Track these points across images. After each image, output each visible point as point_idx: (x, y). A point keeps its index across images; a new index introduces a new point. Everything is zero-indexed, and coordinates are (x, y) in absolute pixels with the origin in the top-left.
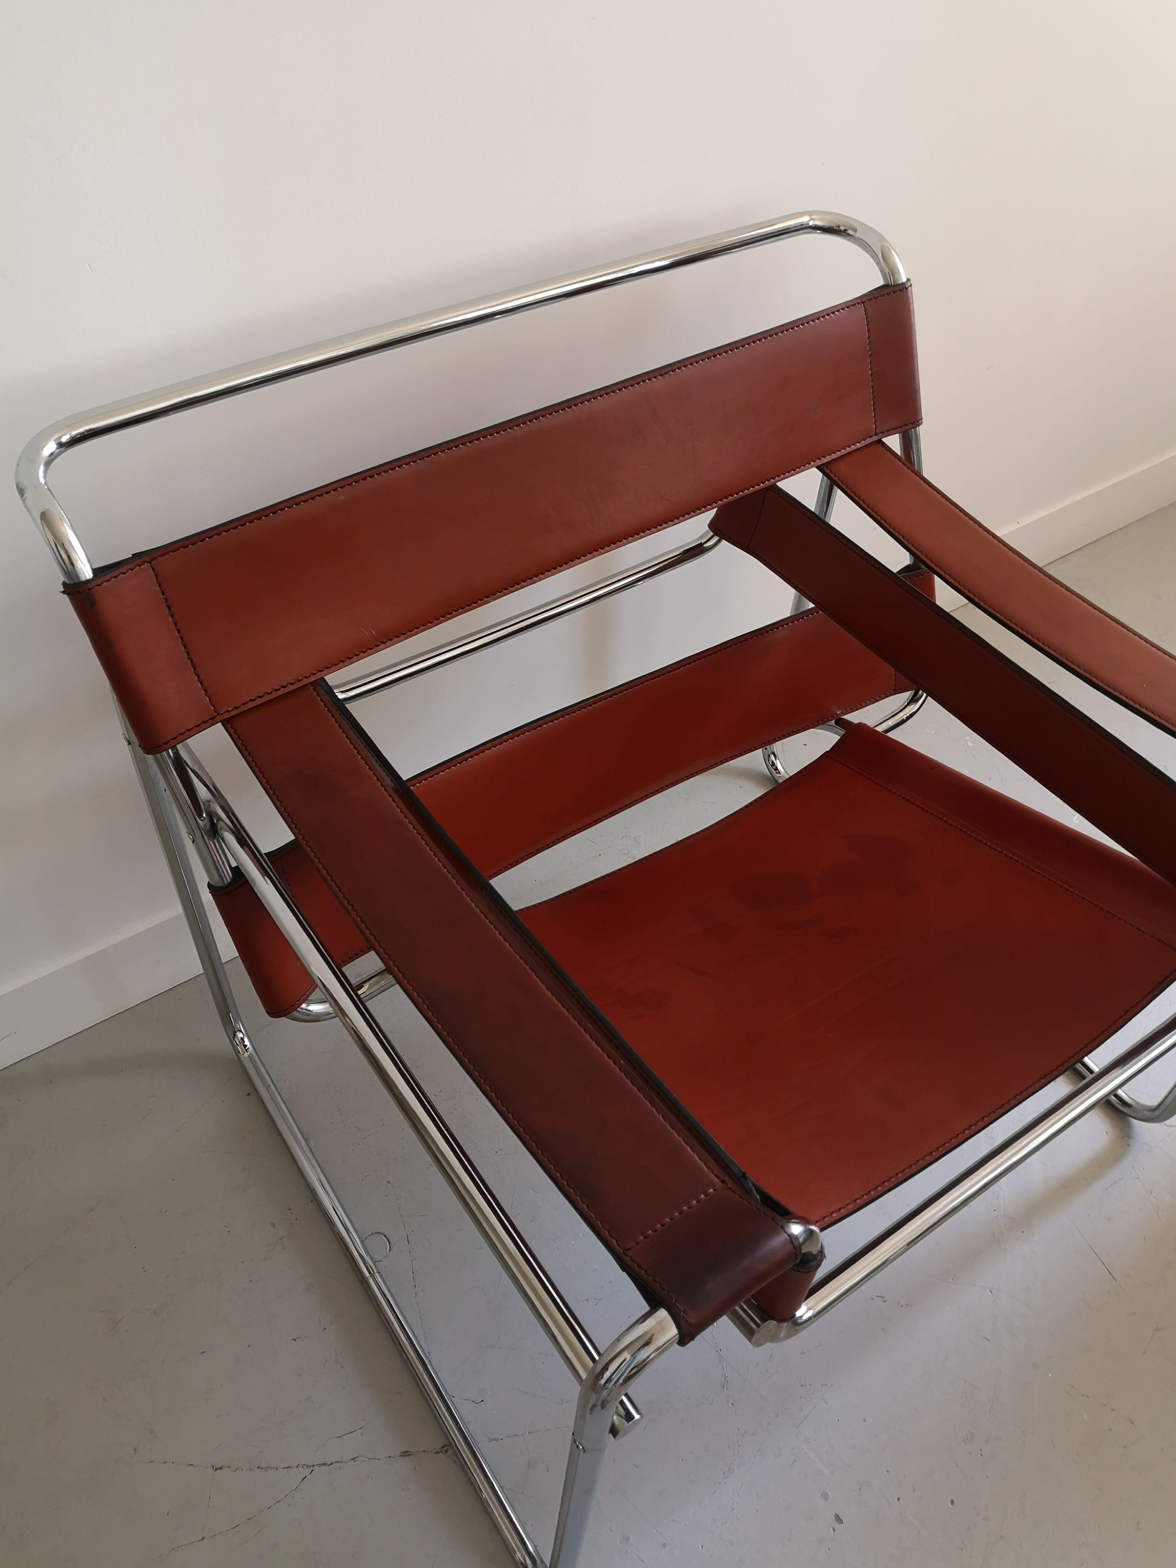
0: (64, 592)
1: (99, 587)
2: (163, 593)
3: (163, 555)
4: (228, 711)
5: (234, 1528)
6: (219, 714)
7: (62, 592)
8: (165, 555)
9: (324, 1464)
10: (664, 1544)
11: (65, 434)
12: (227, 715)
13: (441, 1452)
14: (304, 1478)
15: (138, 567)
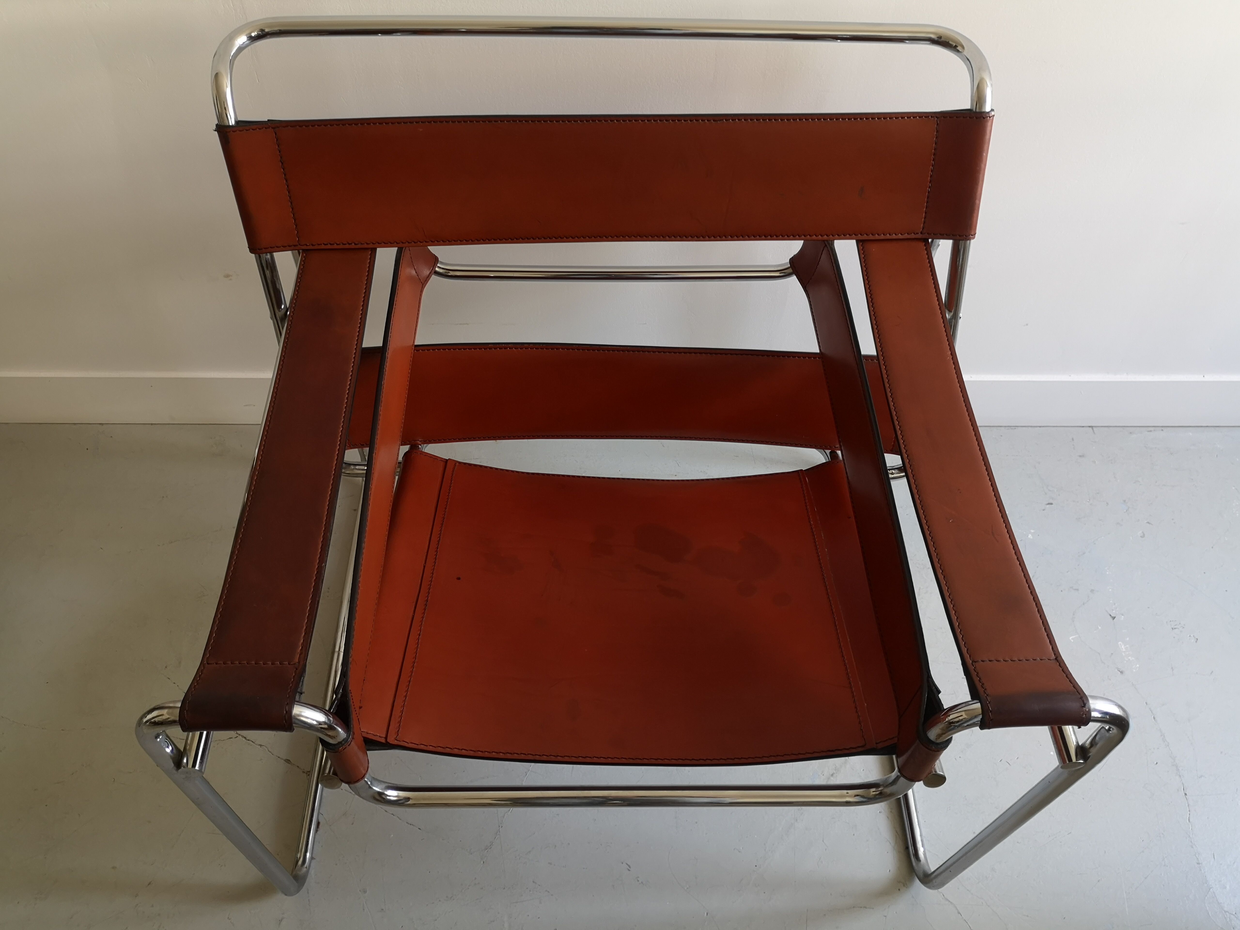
1: (237, 133)
2: (280, 152)
4: (307, 245)
5: (181, 739)
6: (300, 245)
7: (214, 129)
8: (285, 127)
9: (245, 738)
10: (382, 909)
12: (305, 248)
13: (307, 773)
14: (230, 738)
15: (265, 129)
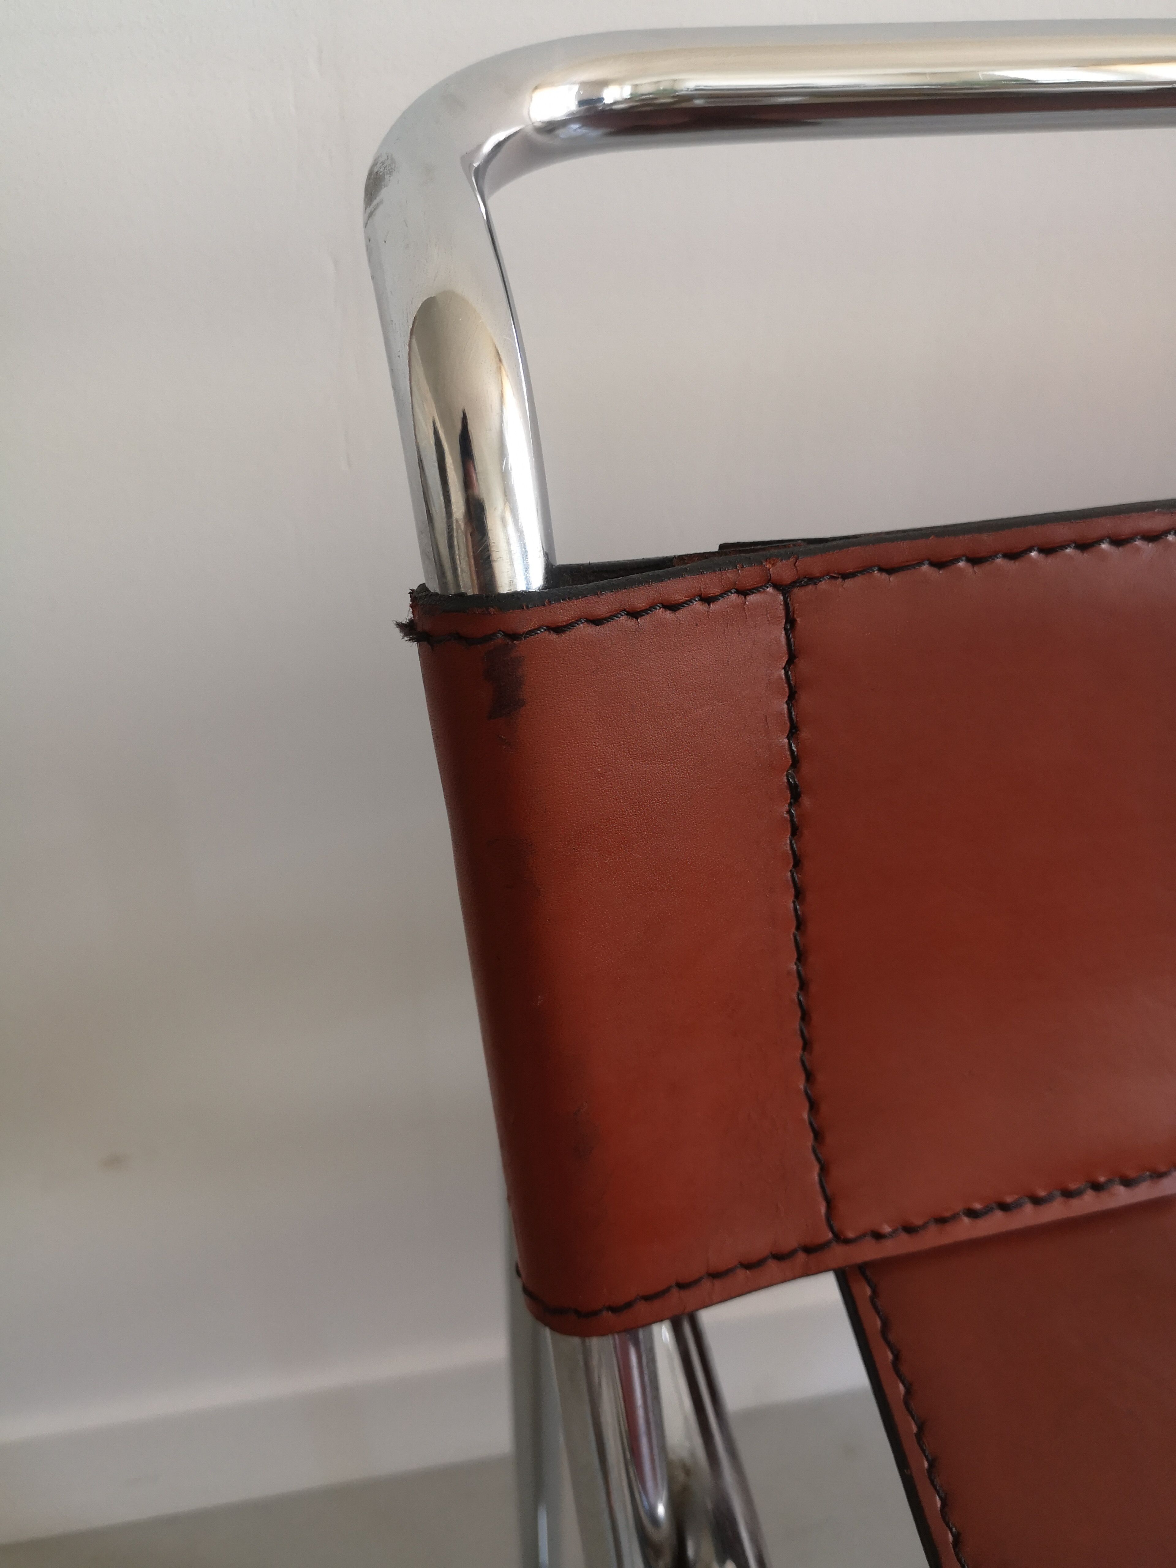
0: (409, 629)
1: (554, 636)
2: (793, 731)
3: (845, 576)
4: (878, 1236)
6: (840, 1238)
7: (400, 626)
8: (853, 575)
11: (619, 81)
12: (869, 1252)
15: (733, 597)
